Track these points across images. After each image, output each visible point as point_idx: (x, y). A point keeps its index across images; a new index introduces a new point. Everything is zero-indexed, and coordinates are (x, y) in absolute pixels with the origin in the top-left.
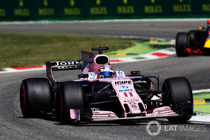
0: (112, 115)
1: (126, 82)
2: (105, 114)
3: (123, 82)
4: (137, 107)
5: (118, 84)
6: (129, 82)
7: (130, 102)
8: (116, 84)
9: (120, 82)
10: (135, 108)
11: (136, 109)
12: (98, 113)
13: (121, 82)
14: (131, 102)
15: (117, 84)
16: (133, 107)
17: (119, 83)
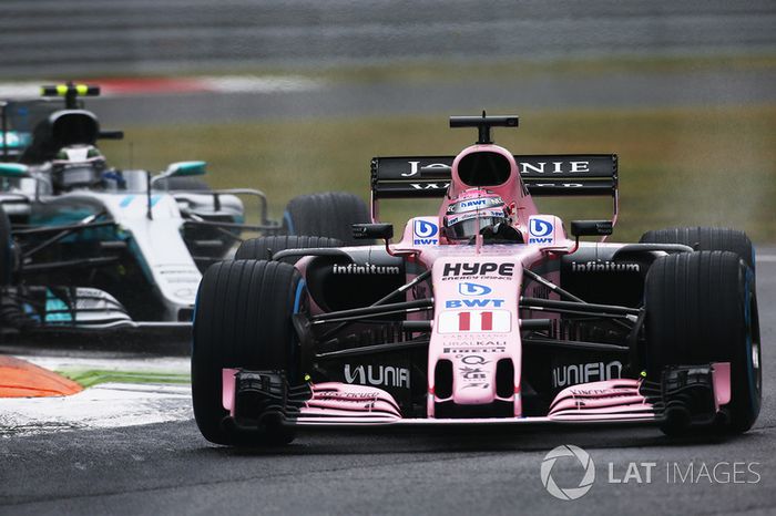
0: (379, 405)
1: (489, 267)
2: (358, 396)
3: (477, 265)
4: (483, 376)
5: (457, 273)
6: (503, 266)
7: (465, 355)
8: (446, 273)
9: (466, 266)
10: (474, 381)
11: (474, 385)
12: (333, 394)
13: (471, 266)
14: (470, 353)
15: (451, 273)
16: (466, 377)
17: (462, 271)
